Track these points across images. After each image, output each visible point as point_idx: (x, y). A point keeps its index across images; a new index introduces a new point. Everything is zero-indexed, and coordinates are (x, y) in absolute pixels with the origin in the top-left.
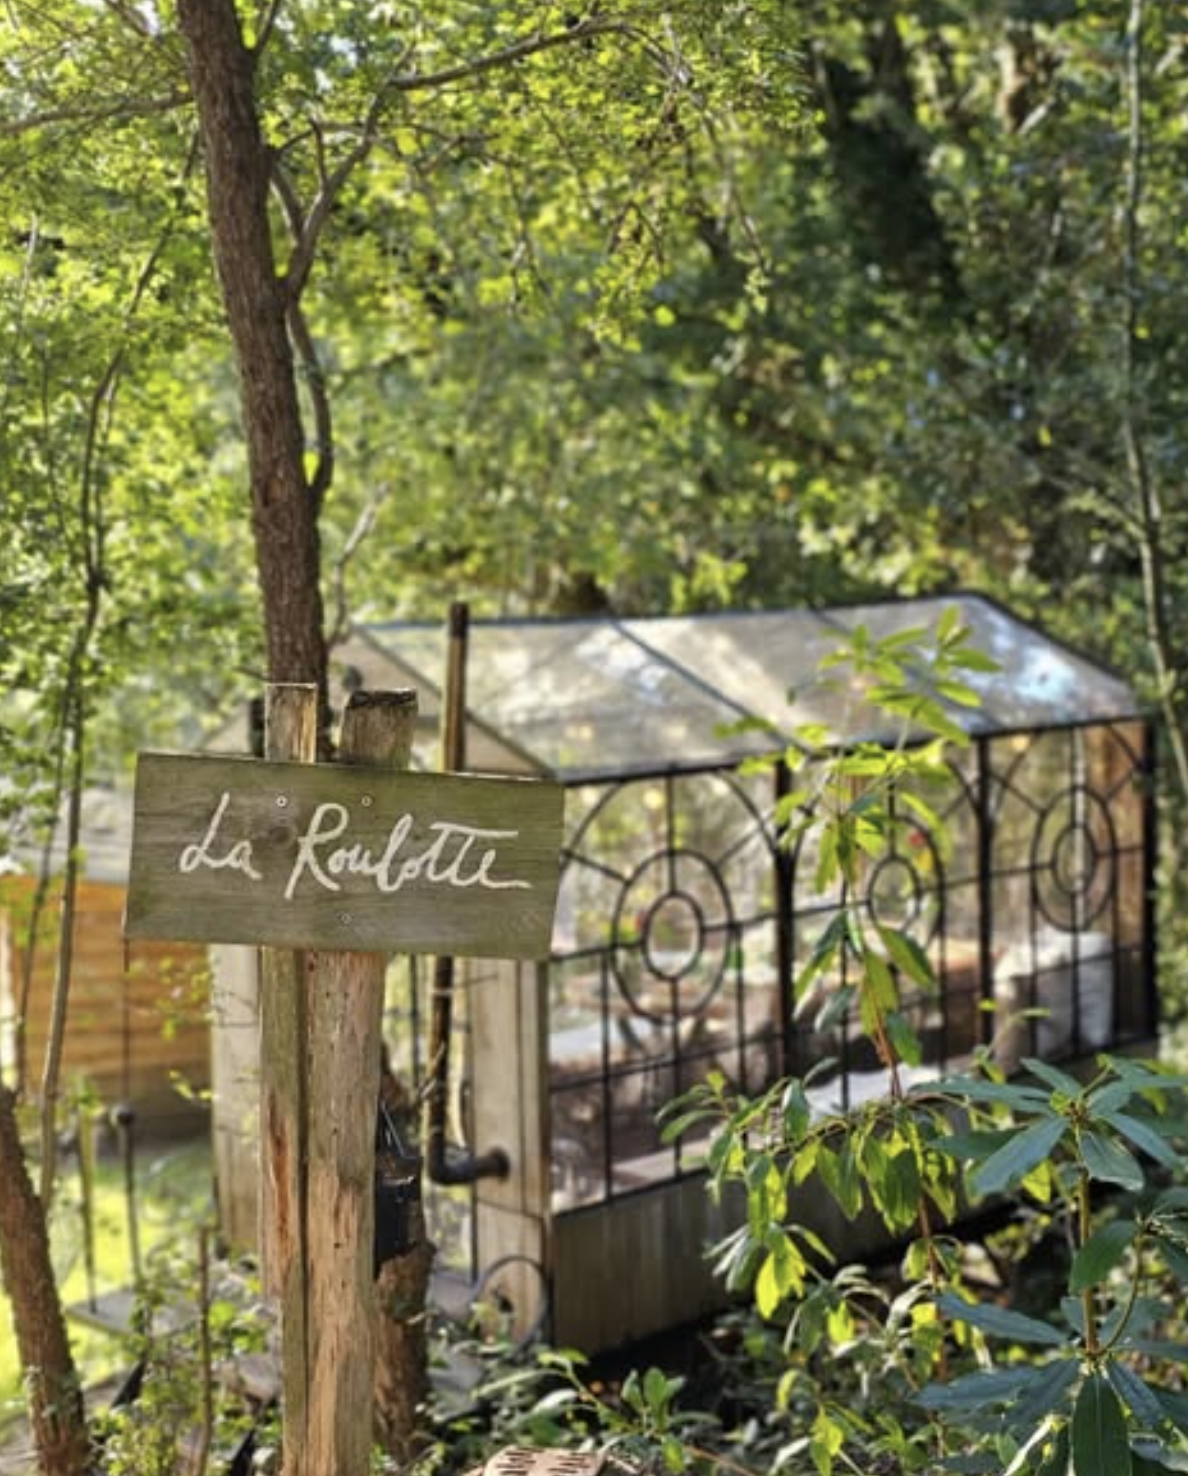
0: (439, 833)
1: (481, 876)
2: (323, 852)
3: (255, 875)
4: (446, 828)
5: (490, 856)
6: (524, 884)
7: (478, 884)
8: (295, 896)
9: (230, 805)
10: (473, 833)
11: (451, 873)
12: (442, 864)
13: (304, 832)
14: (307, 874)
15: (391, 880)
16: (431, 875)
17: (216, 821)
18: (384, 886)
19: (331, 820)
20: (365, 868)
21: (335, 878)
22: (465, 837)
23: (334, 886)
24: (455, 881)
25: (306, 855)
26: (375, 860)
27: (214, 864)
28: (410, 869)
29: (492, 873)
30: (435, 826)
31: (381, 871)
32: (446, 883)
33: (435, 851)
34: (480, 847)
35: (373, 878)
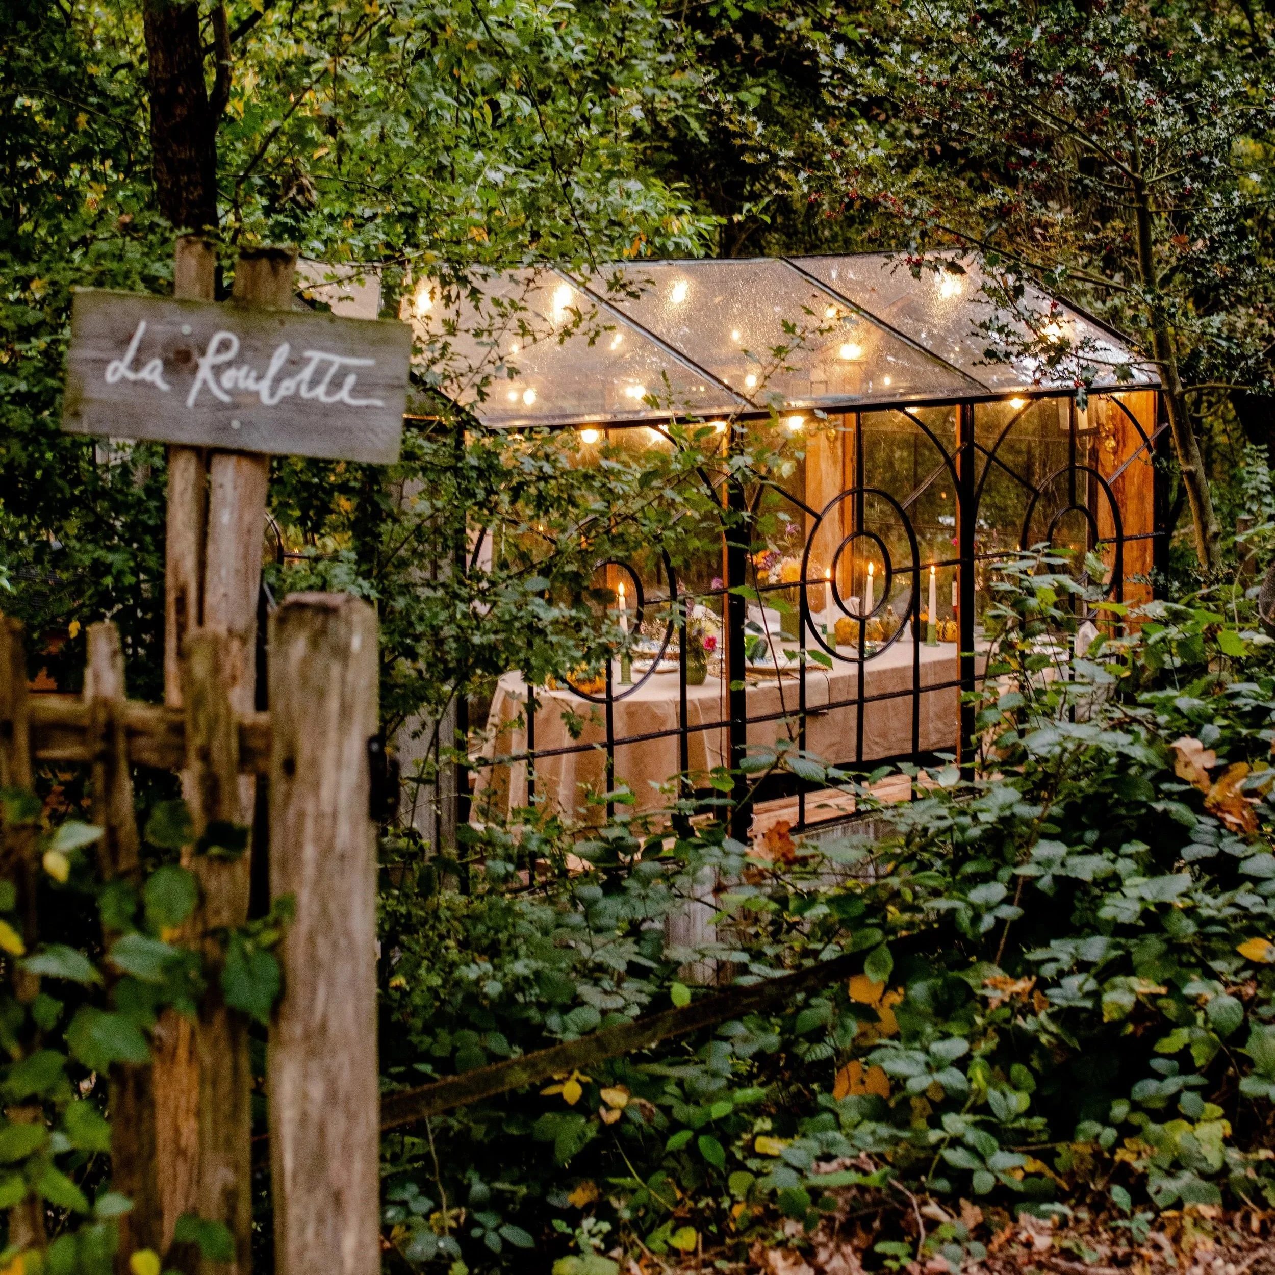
0: (309, 360)
1: (343, 395)
2: (217, 370)
3: (164, 386)
4: (316, 356)
5: (351, 380)
6: (379, 403)
7: (341, 402)
8: (196, 405)
9: (146, 332)
10: (338, 360)
11: (320, 391)
12: (314, 383)
13: (203, 353)
14: (205, 389)
15: (272, 394)
16: (304, 393)
17: (134, 343)
18: (265, 399)
19: (224, 346)
20: (251, 385)
21: (228, 392)
22: (331, 363)
23: (226, 398)
24: (323, 399)
25: (205, 372)
26: (259, 378)
27: (131, 376)
28: (287, 387)
29: (354, 393)
30: (308, 354)
31: (264, 387)
32: (315, 400)
33: (307, 373)
34: (343, 372)
35: (257, 394)
